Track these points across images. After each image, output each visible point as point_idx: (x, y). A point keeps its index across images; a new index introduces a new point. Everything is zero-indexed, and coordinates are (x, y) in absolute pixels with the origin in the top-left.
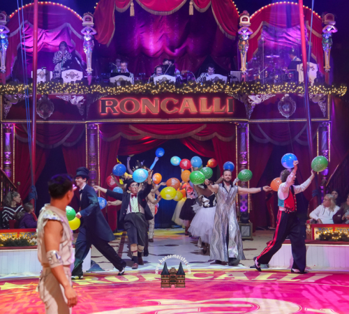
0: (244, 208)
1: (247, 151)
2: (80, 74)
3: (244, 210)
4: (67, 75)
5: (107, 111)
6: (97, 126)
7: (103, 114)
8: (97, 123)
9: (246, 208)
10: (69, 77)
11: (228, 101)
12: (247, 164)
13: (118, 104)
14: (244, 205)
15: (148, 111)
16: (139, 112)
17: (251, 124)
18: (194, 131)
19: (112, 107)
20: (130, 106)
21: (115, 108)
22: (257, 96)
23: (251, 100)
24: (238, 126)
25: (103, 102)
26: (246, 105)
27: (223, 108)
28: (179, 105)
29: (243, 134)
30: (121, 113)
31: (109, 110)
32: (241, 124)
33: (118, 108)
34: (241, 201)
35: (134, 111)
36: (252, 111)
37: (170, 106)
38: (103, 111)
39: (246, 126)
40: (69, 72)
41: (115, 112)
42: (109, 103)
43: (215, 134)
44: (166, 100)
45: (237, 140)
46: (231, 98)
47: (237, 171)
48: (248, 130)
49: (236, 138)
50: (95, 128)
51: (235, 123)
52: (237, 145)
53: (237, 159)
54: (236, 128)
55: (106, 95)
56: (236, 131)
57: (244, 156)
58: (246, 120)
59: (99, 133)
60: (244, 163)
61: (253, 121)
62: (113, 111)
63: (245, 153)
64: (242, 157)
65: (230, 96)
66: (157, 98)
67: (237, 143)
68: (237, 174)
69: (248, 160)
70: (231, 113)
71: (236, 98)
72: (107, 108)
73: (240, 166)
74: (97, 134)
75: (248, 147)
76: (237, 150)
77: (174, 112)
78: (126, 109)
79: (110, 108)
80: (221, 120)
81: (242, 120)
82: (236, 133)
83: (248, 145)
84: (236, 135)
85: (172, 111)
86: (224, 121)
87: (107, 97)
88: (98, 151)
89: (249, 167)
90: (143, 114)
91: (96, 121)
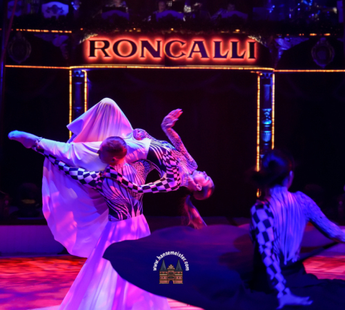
1: (271, 107)
2: (65, 8)
4: (49, 8)
5: (96, 54)
6: (83, 73)
7: (92, 58)
8: (84, 70)
10: (51, 12)
11: (248, 45)
12: (271, 125)
13: (111, 46)
15: (147, 55)
16: (137, 57)
17: (276, 73)
19: (103, 49)
20: (125, 49)
21: (106, 50)
22: (286, 39)
23: (278, 45)
24: (261, 77)
25: (92, 43)
27: (242, 54)
28: (186, 49)
29: (267, 86)
30: (114, 58)
31: (99, 53)
32: (265, 74)
33: (110, 51)
35: (130, 55)
36: (279, 57)
37: (176, 49)
38: (92, 54)
39: (271, 76)
40: (51, 4)
41: (107, 55)
42: (100, 44)
44: (171, 42)
45: (259, 94)
46: (253, 41)
47: (258, 133)
48: (274, 81)
49: (259, 91)
50: (82, 76)
51: (258, 72)
52: (259, 101)
53: (258, 118)
54: (259, 79)
55: (96, 35)
56: (259, 83)
57: (268, 114)
58: (271, 69)
59: (87, 82)
60: (267, 123)
61: (280, 71)
62: (104, 55)
63: (269, 110)
64: (265, 115)
65: (251, 39)
66: (159, 40)
67: (259, 97)
68: (258, 137)
69: (273, 120)
70: (253, 60)
71: (259, 41)
72: (96, 51)
73: (262, 126)
74: (84, 82)
75: (273, 103)
76: (259, 107)
77: (181, 58)
78: (120, 52)
79: (100, 50)
80: (240, 68)
81: (266, 69)
82: (259, 86)
83: (273, 100)
84: (259, 88)
85: (177, 56)
86: (243, 70)
87: (97, 37)
88: (84, 104)
89: (273, 128)
90: (142, 59)
91: (83, 67)
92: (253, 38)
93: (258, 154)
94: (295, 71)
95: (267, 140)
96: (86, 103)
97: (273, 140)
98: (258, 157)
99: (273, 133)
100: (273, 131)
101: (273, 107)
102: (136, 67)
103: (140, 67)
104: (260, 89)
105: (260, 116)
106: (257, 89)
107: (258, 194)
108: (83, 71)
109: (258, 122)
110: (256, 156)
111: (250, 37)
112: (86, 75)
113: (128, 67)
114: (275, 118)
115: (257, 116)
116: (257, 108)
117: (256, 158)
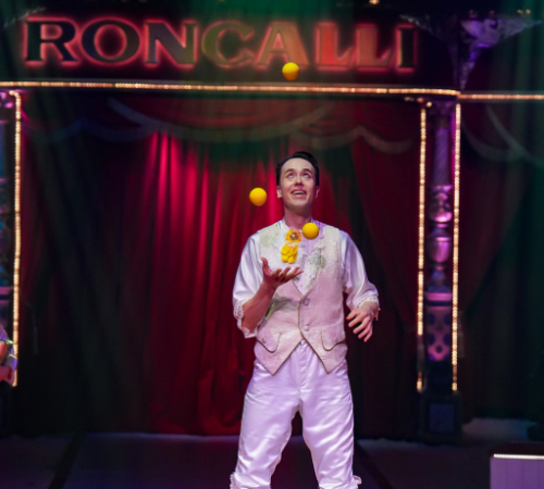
0: (439, 350)
1: (451, 182)
3: (438, 356)
5: (43, 55)
6: (13, 99)
7: (33, 63)
8: (14, 92)
9: (445, 350)
11: (399, 36)
12: (450, 224)
13: (78, 36)
14: (439, 342)
15: (164, 61)
16: (139, 61)
17: (466, 105)
18: (299, 122)
19: (59, 43)
20: (111, 43)
21: (67, 45)
22: (488, 22)
23: (469, 36)
24: (428, 110)
25: (35, 27)
26: (454, 49)
27: (385, 56)
28: (254, 45)
29: (441, 133)
30: (85, 62)
31: (49, 51)
32: (438, 103)
33: (75, 48)
34: (431, 330)
35: (121, 58)
36: (471, 65)
37: (231, 46)
38: (33, 54)
39: (453, 110)
41: (67, 57)
42: (51, 32)
43: (360, 131)
44: (218, 28)
45: (423, 150)
46: (409, 27)
47: (421, 241)
48: (458, 122)
49: (423, 144)
50: (9, 105)
51: (420, 100)
52: (422, 166)
53: (422, 207)
54: (423, 115)
55: (42, 9)
56: (423, 124)
57: (444, 197)
58: (453, 92)
59: (21, 120)
60: (443, 219)
61: (474, 96)
62: (61, 56)
63: (447, 188)
64: (436, 201)
65: (406, 22)
66: (190, 22)
67: (423, 157)
68: (421, 250)
69: (456, 211)
70: (409, 70)
71: (424, 27)
72: (43, 46)
73: (430, 225)
74: (13, 120)
75: (457, 173)
76: (422, 181)
77: (241, 64)
78: (99, 51)
79: (52, 45)
80: (379, 91)
81: (440, 91)
82: (423, 131)
83: (457, 166)
84: (423, 136)
85: (234, 60)
86: (388, 93)
87: (45, 14)
88: (13, 171)
89: (456, 230)
90: (150, 66)
91: (11, 84)
92: (411, 20)
93: (421, 292)
94: (509, 97)
95: (441, 257)
96: (18, 168)
97: (456, 259)
98: (421, 298)
99: (456, 242)
100: (456, 237)
101: (457, 181)
102: (137, 86)
103: (146, 86)
104: (427, 140)
105: (426, 204)
106: (419, 140)
107: (419, 384)
108: (11, 92)
109: (422, 216)
110: (417, 295)
111: (403, 17)
112: (18, 103)
113: (117, 85)
114: (460, 207)
115: (418, 203)
116: (418, 184)
117: (416, 301)
